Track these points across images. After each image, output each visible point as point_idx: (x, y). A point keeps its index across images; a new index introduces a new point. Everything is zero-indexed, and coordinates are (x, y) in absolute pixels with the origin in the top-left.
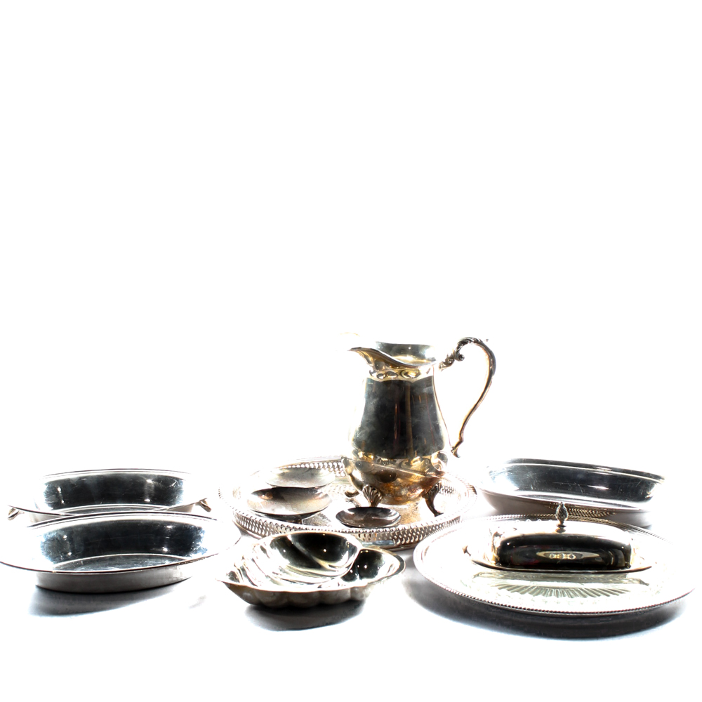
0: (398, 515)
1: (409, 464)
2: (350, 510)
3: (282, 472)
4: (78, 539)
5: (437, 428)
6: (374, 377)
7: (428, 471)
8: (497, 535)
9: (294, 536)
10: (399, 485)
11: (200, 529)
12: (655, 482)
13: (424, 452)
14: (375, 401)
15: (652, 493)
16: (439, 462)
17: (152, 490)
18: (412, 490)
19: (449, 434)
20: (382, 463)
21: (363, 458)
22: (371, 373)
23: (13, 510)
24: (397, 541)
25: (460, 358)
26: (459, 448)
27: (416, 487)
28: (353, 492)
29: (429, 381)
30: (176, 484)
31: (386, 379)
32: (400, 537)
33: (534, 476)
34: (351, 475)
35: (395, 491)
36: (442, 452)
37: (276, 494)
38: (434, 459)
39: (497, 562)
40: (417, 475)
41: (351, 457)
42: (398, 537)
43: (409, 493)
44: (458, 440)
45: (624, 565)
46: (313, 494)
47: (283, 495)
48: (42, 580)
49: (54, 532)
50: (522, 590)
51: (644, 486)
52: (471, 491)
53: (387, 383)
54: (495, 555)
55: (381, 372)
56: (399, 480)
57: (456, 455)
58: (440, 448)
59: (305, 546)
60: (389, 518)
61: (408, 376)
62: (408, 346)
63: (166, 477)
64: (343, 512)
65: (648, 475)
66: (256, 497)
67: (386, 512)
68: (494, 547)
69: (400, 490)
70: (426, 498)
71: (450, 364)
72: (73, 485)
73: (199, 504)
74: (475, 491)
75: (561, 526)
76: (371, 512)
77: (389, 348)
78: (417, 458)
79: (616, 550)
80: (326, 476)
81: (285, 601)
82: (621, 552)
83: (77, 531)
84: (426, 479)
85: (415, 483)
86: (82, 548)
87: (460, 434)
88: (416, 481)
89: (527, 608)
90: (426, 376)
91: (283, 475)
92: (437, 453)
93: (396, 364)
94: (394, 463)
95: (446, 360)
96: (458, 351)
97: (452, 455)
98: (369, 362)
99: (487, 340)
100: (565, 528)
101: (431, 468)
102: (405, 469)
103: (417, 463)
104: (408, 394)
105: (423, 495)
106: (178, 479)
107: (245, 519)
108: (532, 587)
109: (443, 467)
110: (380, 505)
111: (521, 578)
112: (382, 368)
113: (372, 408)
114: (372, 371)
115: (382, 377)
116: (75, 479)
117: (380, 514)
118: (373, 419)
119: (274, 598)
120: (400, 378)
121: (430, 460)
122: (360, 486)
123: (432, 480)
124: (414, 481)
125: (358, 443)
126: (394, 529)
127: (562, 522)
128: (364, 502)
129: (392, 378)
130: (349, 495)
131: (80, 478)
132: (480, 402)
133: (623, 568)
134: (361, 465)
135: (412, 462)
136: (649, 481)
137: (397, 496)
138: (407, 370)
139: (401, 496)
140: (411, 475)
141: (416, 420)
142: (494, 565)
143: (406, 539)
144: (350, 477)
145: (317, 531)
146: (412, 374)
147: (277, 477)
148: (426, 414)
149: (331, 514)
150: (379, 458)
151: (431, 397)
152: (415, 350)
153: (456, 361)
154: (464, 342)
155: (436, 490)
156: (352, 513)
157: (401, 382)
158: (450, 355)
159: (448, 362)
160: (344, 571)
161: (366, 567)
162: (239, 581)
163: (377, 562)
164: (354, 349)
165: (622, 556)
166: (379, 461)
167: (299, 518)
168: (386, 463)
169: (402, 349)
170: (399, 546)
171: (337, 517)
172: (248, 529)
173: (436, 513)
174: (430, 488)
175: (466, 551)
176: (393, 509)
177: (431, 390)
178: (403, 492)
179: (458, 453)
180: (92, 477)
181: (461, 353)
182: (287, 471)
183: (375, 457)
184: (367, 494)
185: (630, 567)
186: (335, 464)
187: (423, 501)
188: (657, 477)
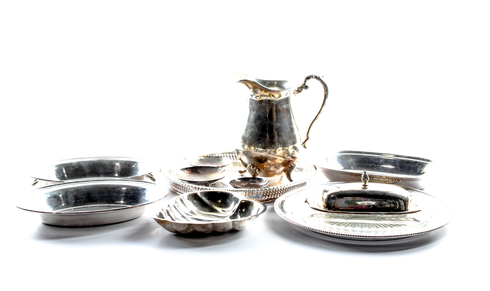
0: (267, 181)
1: (275, 152)
2: (238, 179)
3: (200, 158)
4: (70, 196)
5: (292, 130)
6: (254, 98)
7: (287, 156)
8: (325, 191)
9: (201, 193)
10: (269, 165)
11: (145, 189)
12: (427, 164)
13: (284, 145)
14: (254, 113)
15: (425, 169)
16: (294, 151)
17: (119, 169)
18: (277, 167)
19: (300, 134)
20: (259, 151)
21: (247, 149)
22: (252, 96)
23: (36, 180)
24: (266, 197)
25: (306, 87)
26: (306, 142)
27: (279, 166)
28: (243, 170)
29: (287, 100)
30: (136, 166)
31: (261, 99)
32: (268, 194)
33: (353, 161)
34: (240, 159)
35: (267, 168)
36: (295, 145)
37: (194, 170)
38: (290, 149)
39: (325, 207)
40: (280, 158)
41: (241, 149)
42: (266, 195)
43: (275, 169)
44: (306, 138)
45: (404, 209)
46: (217, 170)
47: (199, 171)
48: (45, 219)
49: (56, 191)
50: (339, 224)
51: (420, 166)
52: (314, 168)
53: (261, 101)
54: (324, 203)
55: (258, 95)
56: (269, 161)
57: (305, 147)
58: (294, 143)
59: (209, 199)
60: (261, 184)
61: (274, 97)
62: (275, 81)
63: (130, 161)
64: (234, 180)
65: (423, 159)
66: (182, 172)
67: (260, 180)
68: (323, 198)
69: (270, 168)
70: (286, 173)
71: (301, 91)
72: (74, 167)
73: (147, 176)
74: (316, 168)
75: (365, 186)
76: (251, 180)
77: (264, 82)
78: (280, 148)
79: (400, 200)
80: (226, 161)
81: (191, 230)
82: (402, 201)
83: (71, 191)
84: (285, 161)
85: (278, 163)
86: (73, 201)
87: (307, 134)
88: (280, 162)
89: (341, 233)
90: (285, 97)
91: (201, 160)
92: (292, 146)
93: (266, 90)
94: (266, 151)
95: (298, 88)
96: (305, 84)
97: (302, 147)
98: (249, 88)
99: (323, 77)
100: (367, 187)
101: (289, 154)
102: (272, 155)
103: (280, 151)
104: (274, 109)
105: (284, 171)
106: (136, 162)
107: (176, 185)
108: (347, 223)
109: (296, 154)
110: (258, 177)
111: (339, 217)
112: (258, 92)
113: (252, 117)
114: (252, 94)
115: (258, 98)
116: (75, 163)
117: (257, 182)
118: (253, 124)
119: (184, 228)
120: (269, 98)
121: (288, 150)
122: (246, 165)
123: (289, 162)
124: (278, 162)
125: (245, 140)
126: (267, 189)
127: (365, 183)
128: (248, 175)
129: (264, 98)
130: (241, 172)
131: (78, 162)
132: (319, 115)
133: (403, 211)
134: (246, 153)
135: (277, 151)
136: (424, 163)
137: (268, 171)
138: (273, 93)
139: (270, 171)
140: (276, 159)
141: (279, 125)
142: (323, 209)
143: (272, 196)
144: (240, 161)
145: (216, 190)
146: (277, 96)
147: (198, 161)
148: (285, 121)
149: (226, 181)
150: (257, 148)
151: (288, 110)
152: (280, 84)
153: (304, 90)
154: (308, 78)
155: (292, 168)
156: (240, 181)
157: (269, 101)
158: (300, 86)
159: (299, 90)
160: (231, 214)
161: (244, 210)
162: (163, 218)
163: (250, 207)
164: (241, 81)
165: (402, 203)
166: (257, 150)
167: (207, 183)
168: (261, 152)
169: (271, 83)
170: (267, 200)
171: (230, 183)
172: (178, 192)
173: (291, 181)
174: (288, 166)
175: (306, 202)
176: (264, 179)
177: (288, 106)
178: (272, 169)
179: (306, 146)
180: (86, 162)
181: (307, 84)
182: (203, 158)
183: (255, 148)
184: (250, 170)
185: (408, 210)
186: (231, 155)
187: (284, 174)
188: (428, 161)
